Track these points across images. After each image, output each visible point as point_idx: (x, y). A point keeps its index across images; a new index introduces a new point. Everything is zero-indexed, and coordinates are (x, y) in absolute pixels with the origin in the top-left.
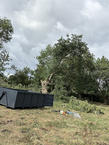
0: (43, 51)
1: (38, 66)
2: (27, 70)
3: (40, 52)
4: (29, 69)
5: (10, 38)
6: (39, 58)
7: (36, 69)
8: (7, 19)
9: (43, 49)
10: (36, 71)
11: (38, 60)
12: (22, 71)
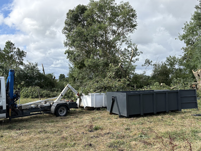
0: (188, 25)
1: (186, 50)
2: (172, 60)
3: (183, 28)
4: (174, 58)
5: (135, 25)
6: (184, 37)
7: (183, 55)
8: (124, 3)
9: (187, 22)
10: (184, 58)
11: (183, 40)
12: (165, 63)
